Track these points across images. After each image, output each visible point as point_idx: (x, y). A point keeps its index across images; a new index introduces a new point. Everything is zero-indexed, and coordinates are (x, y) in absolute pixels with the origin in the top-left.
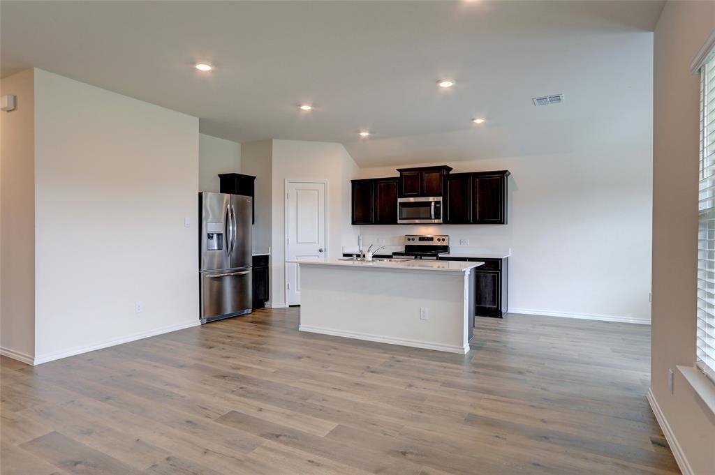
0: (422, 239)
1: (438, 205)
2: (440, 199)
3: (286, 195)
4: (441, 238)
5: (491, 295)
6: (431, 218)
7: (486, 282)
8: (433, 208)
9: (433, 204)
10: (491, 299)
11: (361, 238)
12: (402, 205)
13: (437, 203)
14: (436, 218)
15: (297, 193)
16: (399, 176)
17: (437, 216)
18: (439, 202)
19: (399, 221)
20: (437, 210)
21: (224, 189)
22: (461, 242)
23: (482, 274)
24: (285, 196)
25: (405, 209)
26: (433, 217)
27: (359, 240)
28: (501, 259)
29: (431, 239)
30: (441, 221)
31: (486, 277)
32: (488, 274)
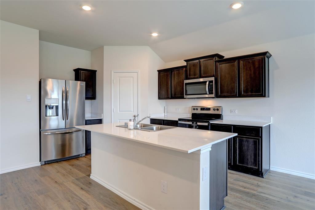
0: (203, 109)
1: (211, 84)
2: (213, 79)
3: (112, 81)
4: (216, 108)
5: (253, 157)
6: (206, 94)
7: (248, 146)
8: (207, 86)
9: (207, 83)
10: (253, 160)
11: (166, 108)
12: (186, 84)
13: (211, 82)
14: (210, 94)
15: (119, 79)
16: (186, 64)
17: (211, 92)
18: (212, 81)
19: (185, 96)
20: (211, 87)
21: (77, 78)
22: (231, 111)
23: (245, 139)
25: (189, 88)
26: (208, 93)
27: (165, 109)
28: (261, 127)
29: (209, 109)
30: (213, 95)
31: (248, 141)
32: (250, 140)
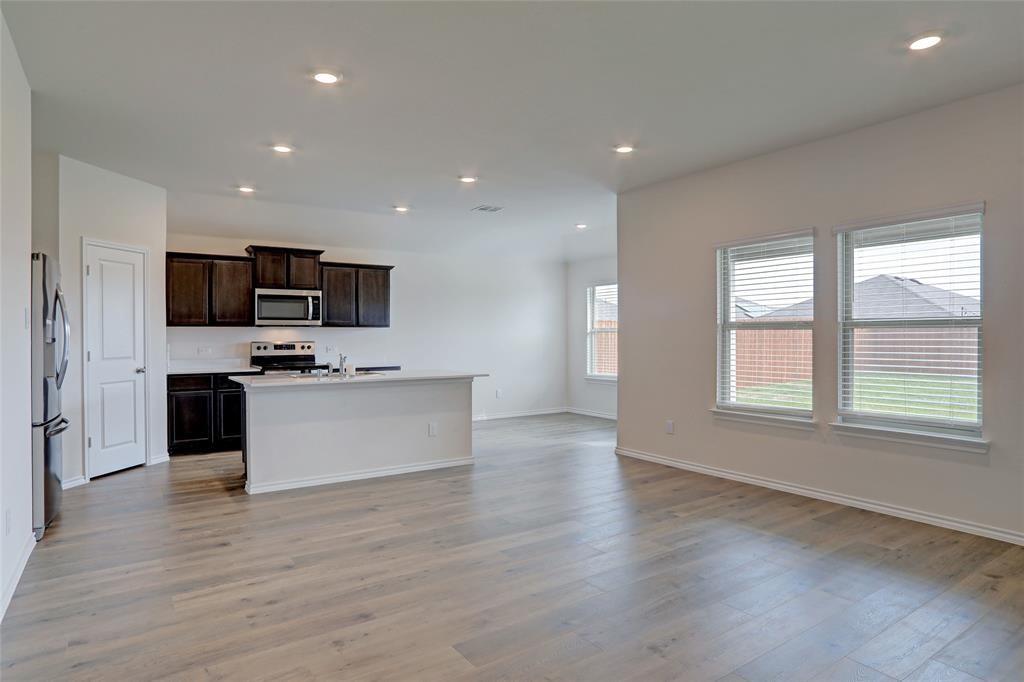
0: (279, 347)
1: (316, 302)
2: (319, 293)
3: (85, 268)
4: (306, 345)
6: (307, 319)
8: (310, 304)
9: (311, 300)
12: (260, 296)
13: (316, 298)
14: (313, 319)
15: (103, 265)
17: (316, 317)
19: (257, 322)
20: (316, 308)
22: (328, 349)
24: (83, 270)
25: (265, 305)
26: (311, 317)
29: (292, 347)
30: (320, 322)
